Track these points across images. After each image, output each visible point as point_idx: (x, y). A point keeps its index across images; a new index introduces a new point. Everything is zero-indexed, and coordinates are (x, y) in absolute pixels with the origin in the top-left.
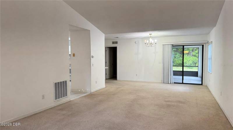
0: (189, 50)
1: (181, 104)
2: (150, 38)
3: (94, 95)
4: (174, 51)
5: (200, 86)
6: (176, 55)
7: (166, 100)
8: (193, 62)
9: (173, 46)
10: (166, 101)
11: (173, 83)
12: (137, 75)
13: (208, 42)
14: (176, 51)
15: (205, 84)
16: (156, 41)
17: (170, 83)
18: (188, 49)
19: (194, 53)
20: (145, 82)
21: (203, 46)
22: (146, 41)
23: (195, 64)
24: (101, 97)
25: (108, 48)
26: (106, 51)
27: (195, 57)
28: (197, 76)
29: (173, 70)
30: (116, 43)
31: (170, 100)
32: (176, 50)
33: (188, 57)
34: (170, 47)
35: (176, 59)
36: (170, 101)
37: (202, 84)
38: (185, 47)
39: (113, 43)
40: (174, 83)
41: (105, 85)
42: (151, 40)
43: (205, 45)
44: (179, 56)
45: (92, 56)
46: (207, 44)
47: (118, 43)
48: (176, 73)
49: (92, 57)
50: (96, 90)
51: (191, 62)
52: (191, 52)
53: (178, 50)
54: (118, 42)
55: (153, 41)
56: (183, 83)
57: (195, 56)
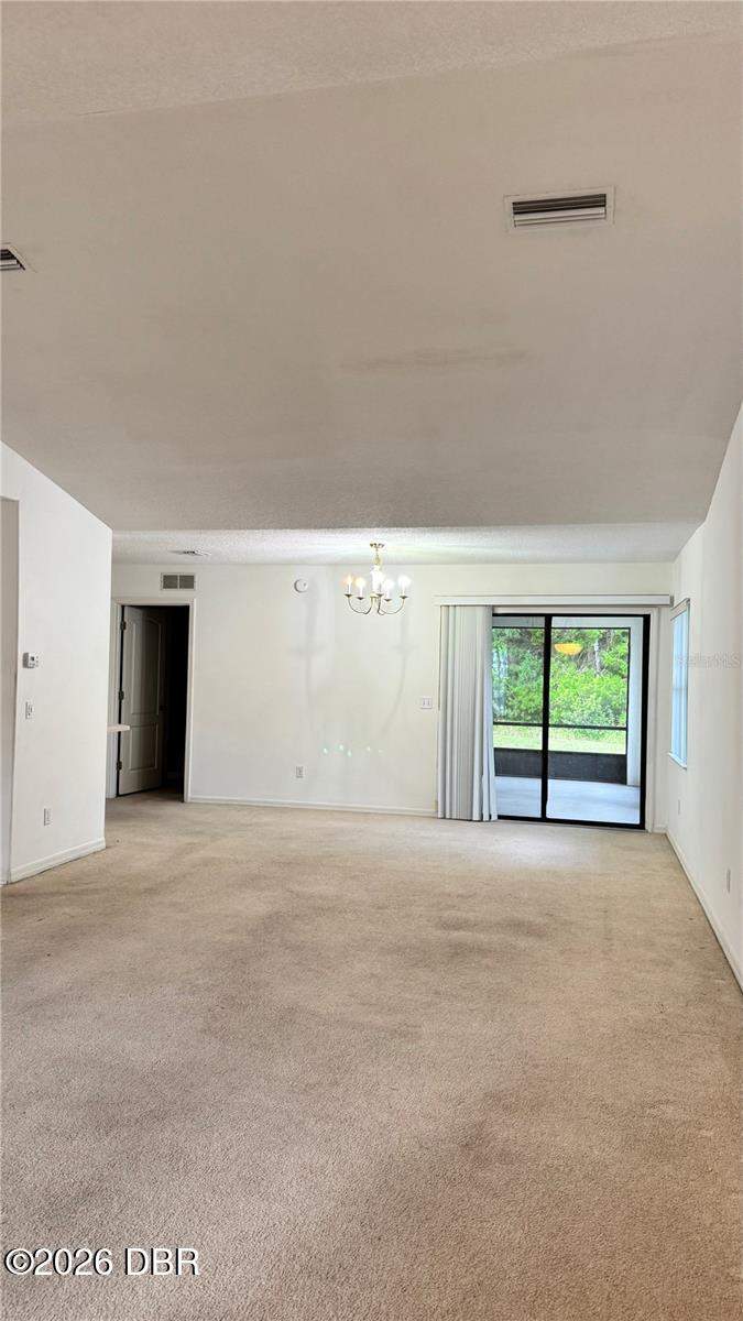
0: (584, 637)
1: (523, 943)
2: (377, 567)
3: (24, 895)
4: (510, 641)
5: (634, 837)
6: (518, 663)
7: (446, 914)
8: (606, 702)
9: (495, 615)
10: (447, 926)
11: (494, 817)
12: (300, 770)
13: (672, 599)
14: (519, 642)
15: (657, 825)
16: (404, 581)
17: (476, 817)
18: (581, 633)
19: (608, 657)
20: (343, 813)
21: (647, 619)
22: (349, 581)
23: (617, 712)
24: (67, 910)
25: (138, 614)
26: (123, 626)
27: (617, 677)
28: (622, 780)
29: (496, 746)
30: (187, 582)
31: (471, 916)
32: (517, 636)
33: (580, 675)
34: (481, 617)
35: (519, 688)
36: (466, 921)
37: (641, 826)
38: (556, 622)
39: (169, 582)
40: (500, 817)
41: (106, 830)
42: (378, 577)
43: (659, 612)
44: (532, 667)
45: (26, 656)
46: (665, 611)
47: (196, 584)
48: (509, 763)
49: (25, 664)
50: (41, 868)
51: (593, 704)
52: (596, 649)
53: (530, 635)
54: (196, 579)
55: (388, 586)
56: (544, 819)
57: (615, 671)
